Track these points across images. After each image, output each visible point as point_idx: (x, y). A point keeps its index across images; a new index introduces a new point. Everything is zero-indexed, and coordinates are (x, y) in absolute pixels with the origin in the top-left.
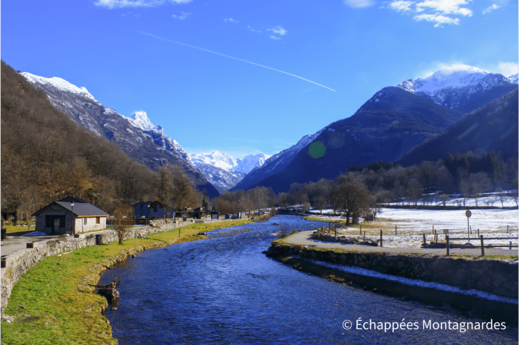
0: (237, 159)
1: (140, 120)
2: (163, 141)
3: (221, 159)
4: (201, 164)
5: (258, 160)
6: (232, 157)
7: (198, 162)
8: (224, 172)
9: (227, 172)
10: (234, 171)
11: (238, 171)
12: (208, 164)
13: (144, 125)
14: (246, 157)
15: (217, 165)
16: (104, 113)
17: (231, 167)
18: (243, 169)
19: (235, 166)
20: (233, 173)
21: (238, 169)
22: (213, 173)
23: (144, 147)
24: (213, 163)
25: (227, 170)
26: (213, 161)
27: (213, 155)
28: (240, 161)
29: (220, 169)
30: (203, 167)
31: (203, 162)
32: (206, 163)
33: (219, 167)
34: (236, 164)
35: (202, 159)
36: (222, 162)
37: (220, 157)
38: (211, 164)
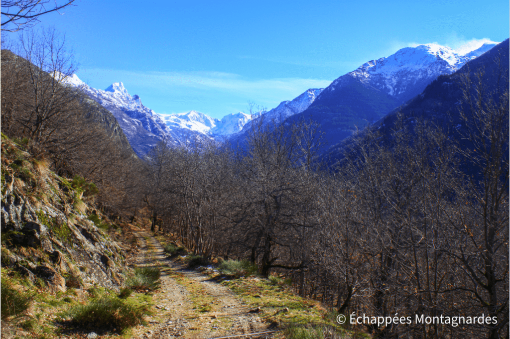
0: (215, 120)
1: (119, 92)
2: (148, 120)
3: (197, 121)
4: (178, 129)
5: (238, 121)
6: (209, 118)
7: (174, 126)
8: (201, 135)
9: (204, 135)
10: (211, 133)
11: (216, 133)
12: (184, 129)
13: (123, 98)
14: (225, 117)
15: (193, 129)
16: (102, 105)
17: (208, 128)
18: (222, 131)
19: (212, 128)
20: (212, 136)
21: (216, 130)
22: (191, 138)
23: (138, 134)
24: (189, 126)
25: (204, 133)
26: (189, 123)
27: (189, 116)
28: (218, 121)
29: (197, 133)
30: (180, 131)
31: (179, 127)
32: (183, 128)
33: (196, 130)
34: (214, 126)
35: (178, 123)
36: (198, 123)
37: (197, 117)
38: (187, 128)
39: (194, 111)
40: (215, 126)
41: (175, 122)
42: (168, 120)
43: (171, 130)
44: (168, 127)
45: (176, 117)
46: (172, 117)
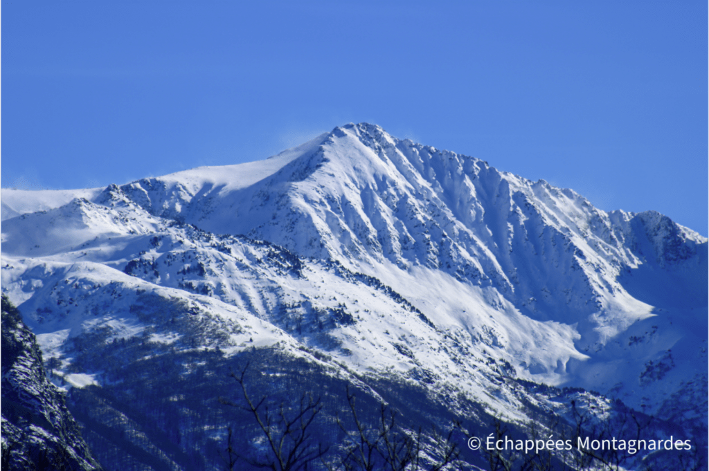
37: (402, 211)
38: (291, 345)
39: (370, 135)
40: (638, 309)
41: (133, 282)
42: (51, 262)
43: (81, 380)
44: (51, 342)
45: (142, 222)
46: (100, 222)
